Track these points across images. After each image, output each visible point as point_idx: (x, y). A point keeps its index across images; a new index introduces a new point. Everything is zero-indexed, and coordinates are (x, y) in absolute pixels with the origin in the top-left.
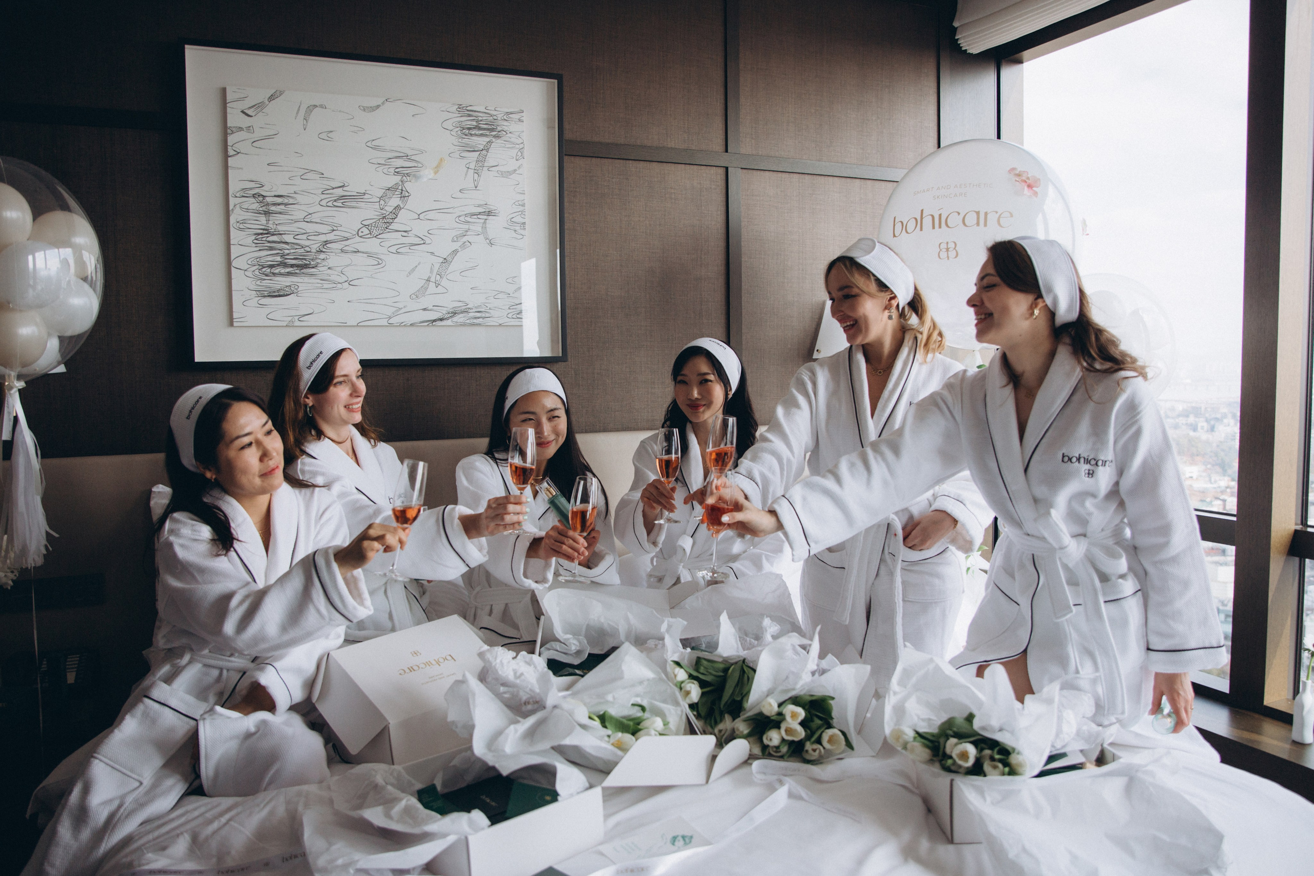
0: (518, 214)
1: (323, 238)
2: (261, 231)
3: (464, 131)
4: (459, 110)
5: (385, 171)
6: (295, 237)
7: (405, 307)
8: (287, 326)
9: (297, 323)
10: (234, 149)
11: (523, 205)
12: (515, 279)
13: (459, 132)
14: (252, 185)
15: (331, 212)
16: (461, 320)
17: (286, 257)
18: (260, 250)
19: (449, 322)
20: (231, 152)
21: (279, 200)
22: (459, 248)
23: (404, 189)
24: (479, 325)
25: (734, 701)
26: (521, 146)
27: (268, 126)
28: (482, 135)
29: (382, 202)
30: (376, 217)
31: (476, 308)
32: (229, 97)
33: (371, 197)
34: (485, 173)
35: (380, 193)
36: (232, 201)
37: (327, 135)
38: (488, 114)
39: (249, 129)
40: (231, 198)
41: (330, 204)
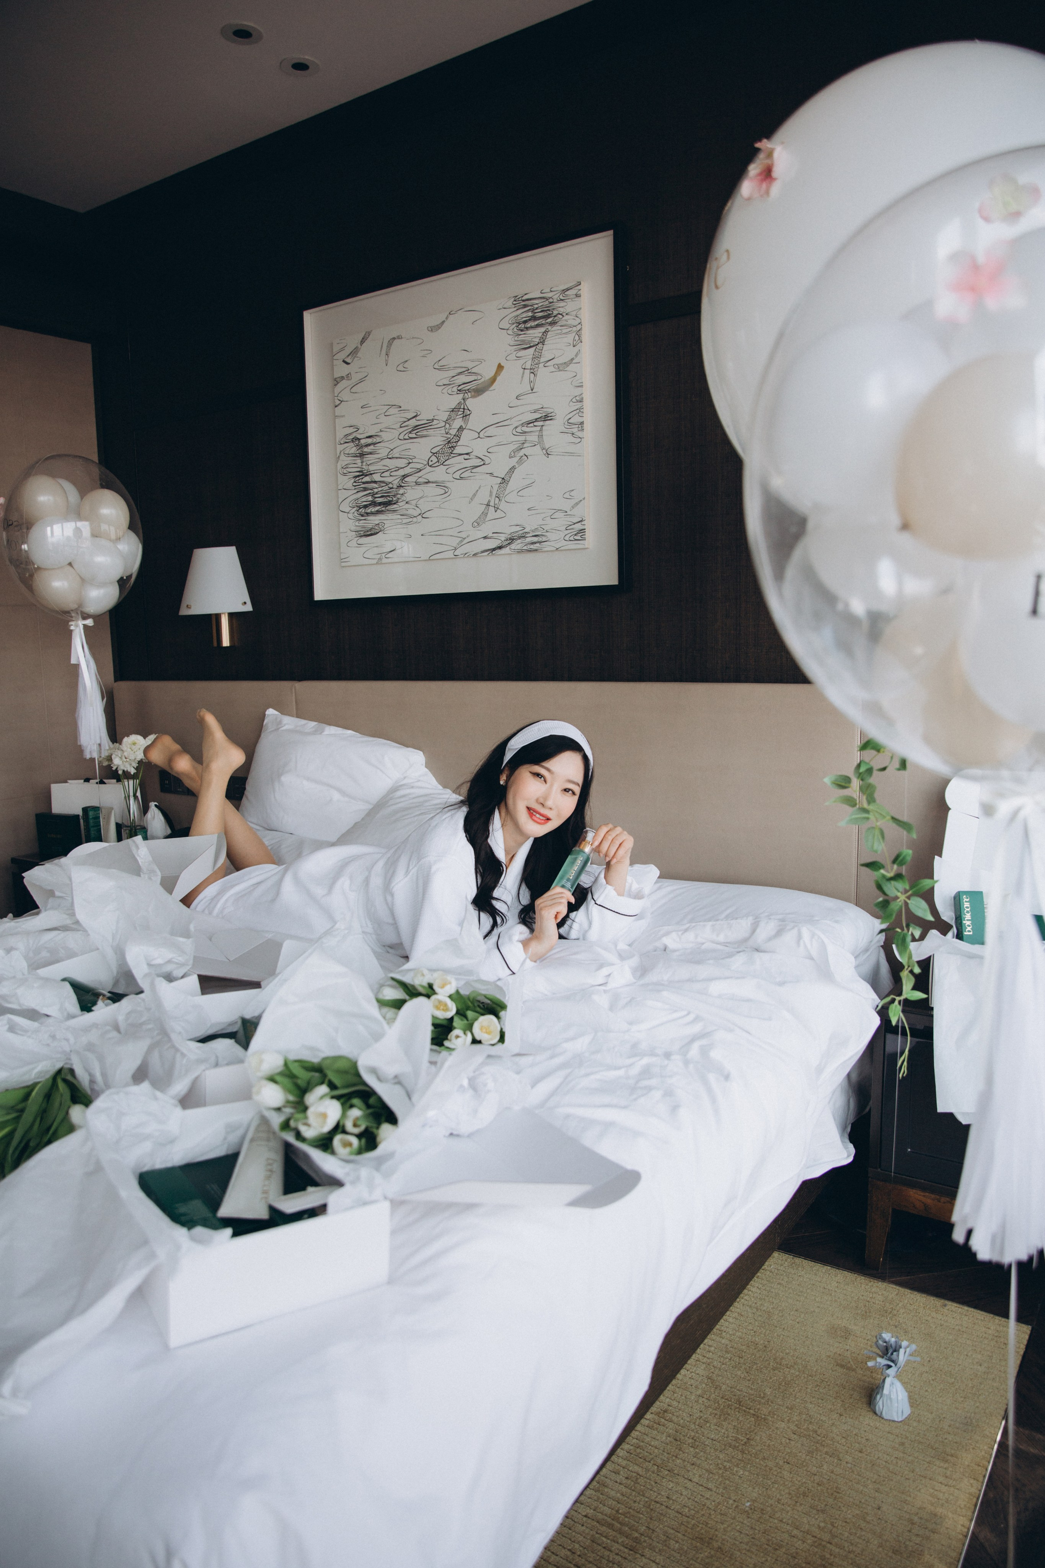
0: (575, 412)
1: (401, 472)
2: (358, 474)
3: (521, 326)
4: (515, 303)
5: (450, 391)
6: (382, 475)
7: (468, 536)
8: (377, 564)
9: (384, 561)
10: (338, 398)
11: (581, 401)
12: (572, 494)
13: (515, 330)
14: (352, 430)
15: (407, 444)
16: (519, 547)
17: (376, 496)
18: (358, 492)
19: (507, 551)
20: (337, 402)
21: (369, 441)
22: (516, 465)
23: (466, 408)
24: (536, 550)
26: (579, 327)
27: (361, 369)
28: (538, 326)
29: (447, 426)
30: (442, 443)
31: (533, 531)
32: (335, 349)
33: (438, 422)
34: (542, 371)
35: (446, 416)
36: (339, 448)
37: (403, 367)
38: (543, 298)
39: (348, 376)
40: (338, 446)
41: (406, 437)
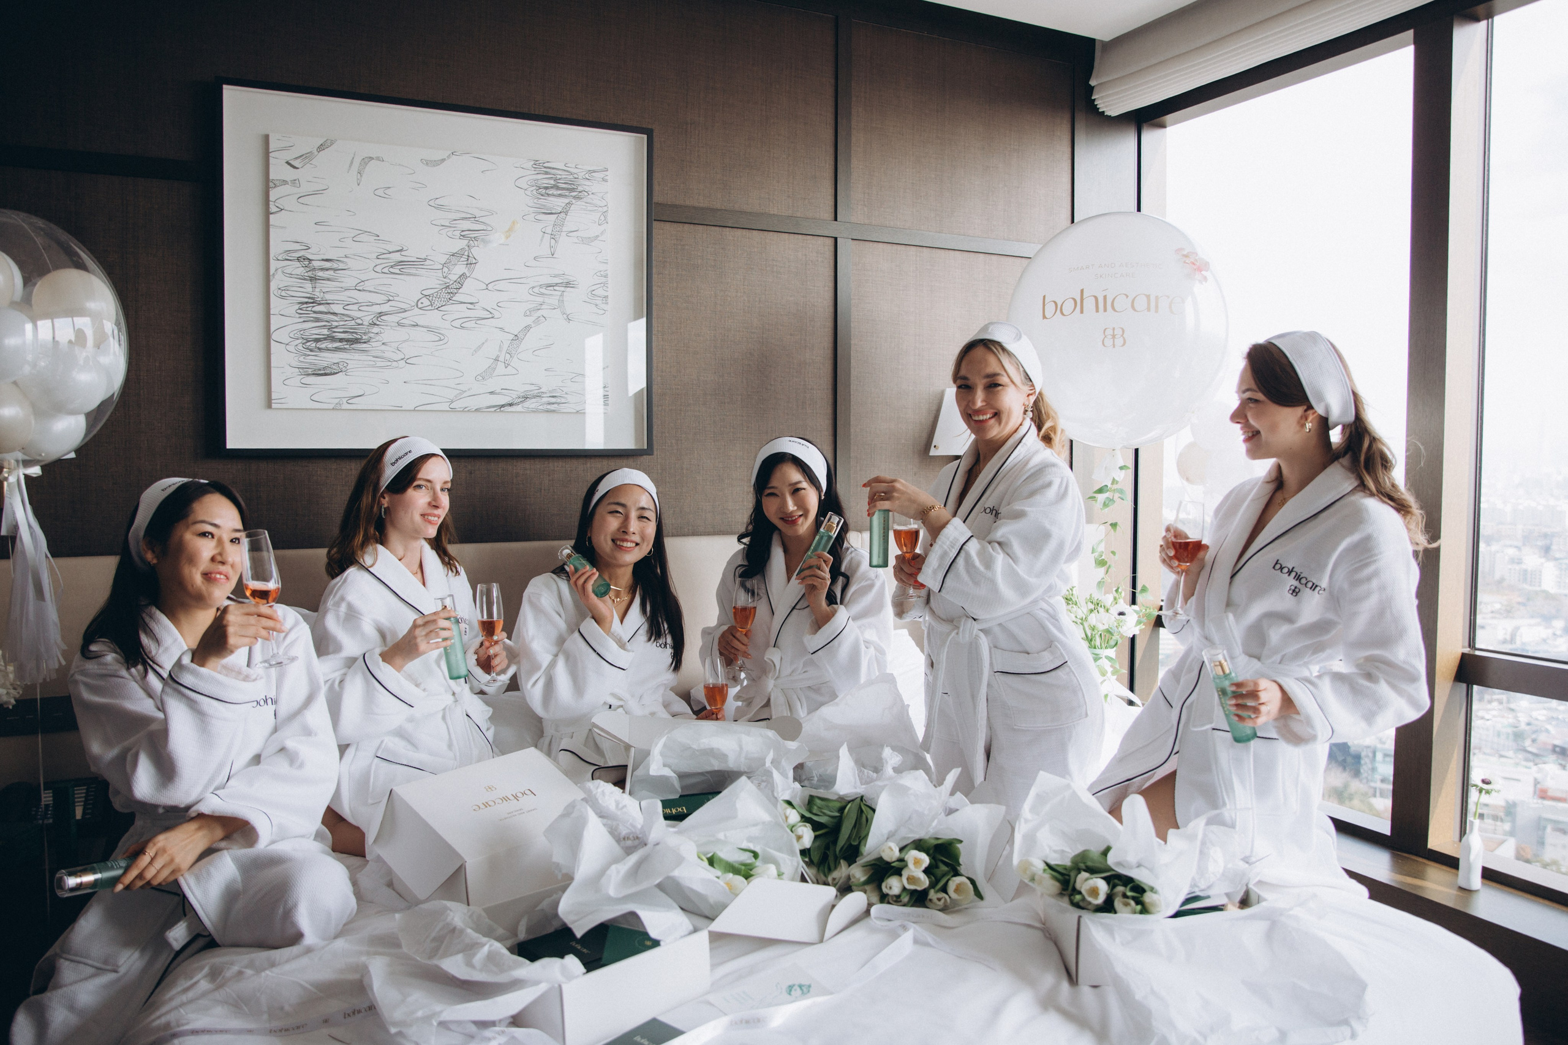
0: (599, 286)
1: (377, 309)
2: (306, 300)
3: (540, 190)
4: (534, 166)
5: (450, 234)
6: (345, 308)
7: (469, 390)
8: (333, 409)
9: (345, 406)
10: (277, 205)
11: (606, 276)
13: (535, 192)
14: (297, 247)
15: (387, 279)
16: (533, 406)
17: (334, 330)
18: (304, 321)
19: (519, 408)
20: (273, 209)
21: (327, 265)
22: (532, 324)
23: (471, 255)
24: (553, 411)
25: (851, 845)
26: (605, 209)
27: (315, 180)
28: (560, 196)
29: (445, 270)
30: (438, 286)
31: (550, 391)
32: (272, 146)
33: (432, 263)
34: (564, 239)
35: (443, 259)
36: (273, 265)
37: (383, 192)
38: (567, 171)
39: (295, 182)
40: (272, 261)
41: (386, 270)
